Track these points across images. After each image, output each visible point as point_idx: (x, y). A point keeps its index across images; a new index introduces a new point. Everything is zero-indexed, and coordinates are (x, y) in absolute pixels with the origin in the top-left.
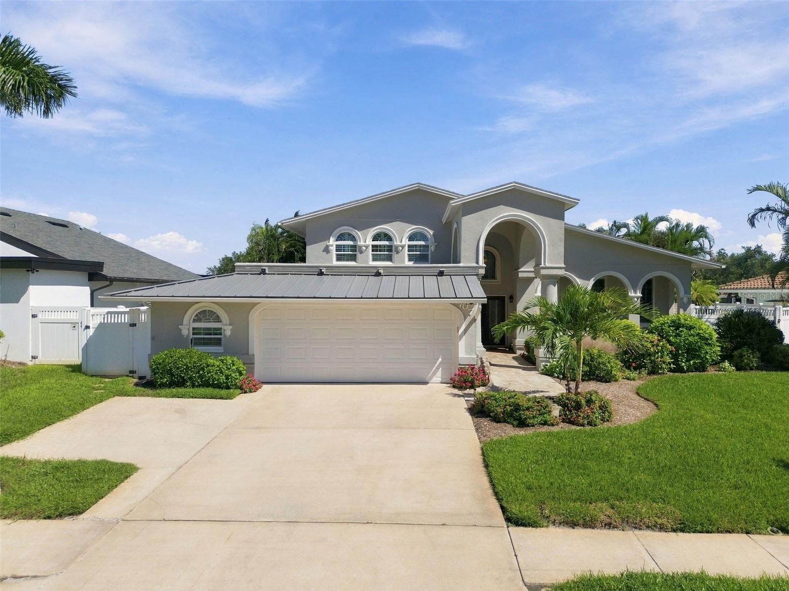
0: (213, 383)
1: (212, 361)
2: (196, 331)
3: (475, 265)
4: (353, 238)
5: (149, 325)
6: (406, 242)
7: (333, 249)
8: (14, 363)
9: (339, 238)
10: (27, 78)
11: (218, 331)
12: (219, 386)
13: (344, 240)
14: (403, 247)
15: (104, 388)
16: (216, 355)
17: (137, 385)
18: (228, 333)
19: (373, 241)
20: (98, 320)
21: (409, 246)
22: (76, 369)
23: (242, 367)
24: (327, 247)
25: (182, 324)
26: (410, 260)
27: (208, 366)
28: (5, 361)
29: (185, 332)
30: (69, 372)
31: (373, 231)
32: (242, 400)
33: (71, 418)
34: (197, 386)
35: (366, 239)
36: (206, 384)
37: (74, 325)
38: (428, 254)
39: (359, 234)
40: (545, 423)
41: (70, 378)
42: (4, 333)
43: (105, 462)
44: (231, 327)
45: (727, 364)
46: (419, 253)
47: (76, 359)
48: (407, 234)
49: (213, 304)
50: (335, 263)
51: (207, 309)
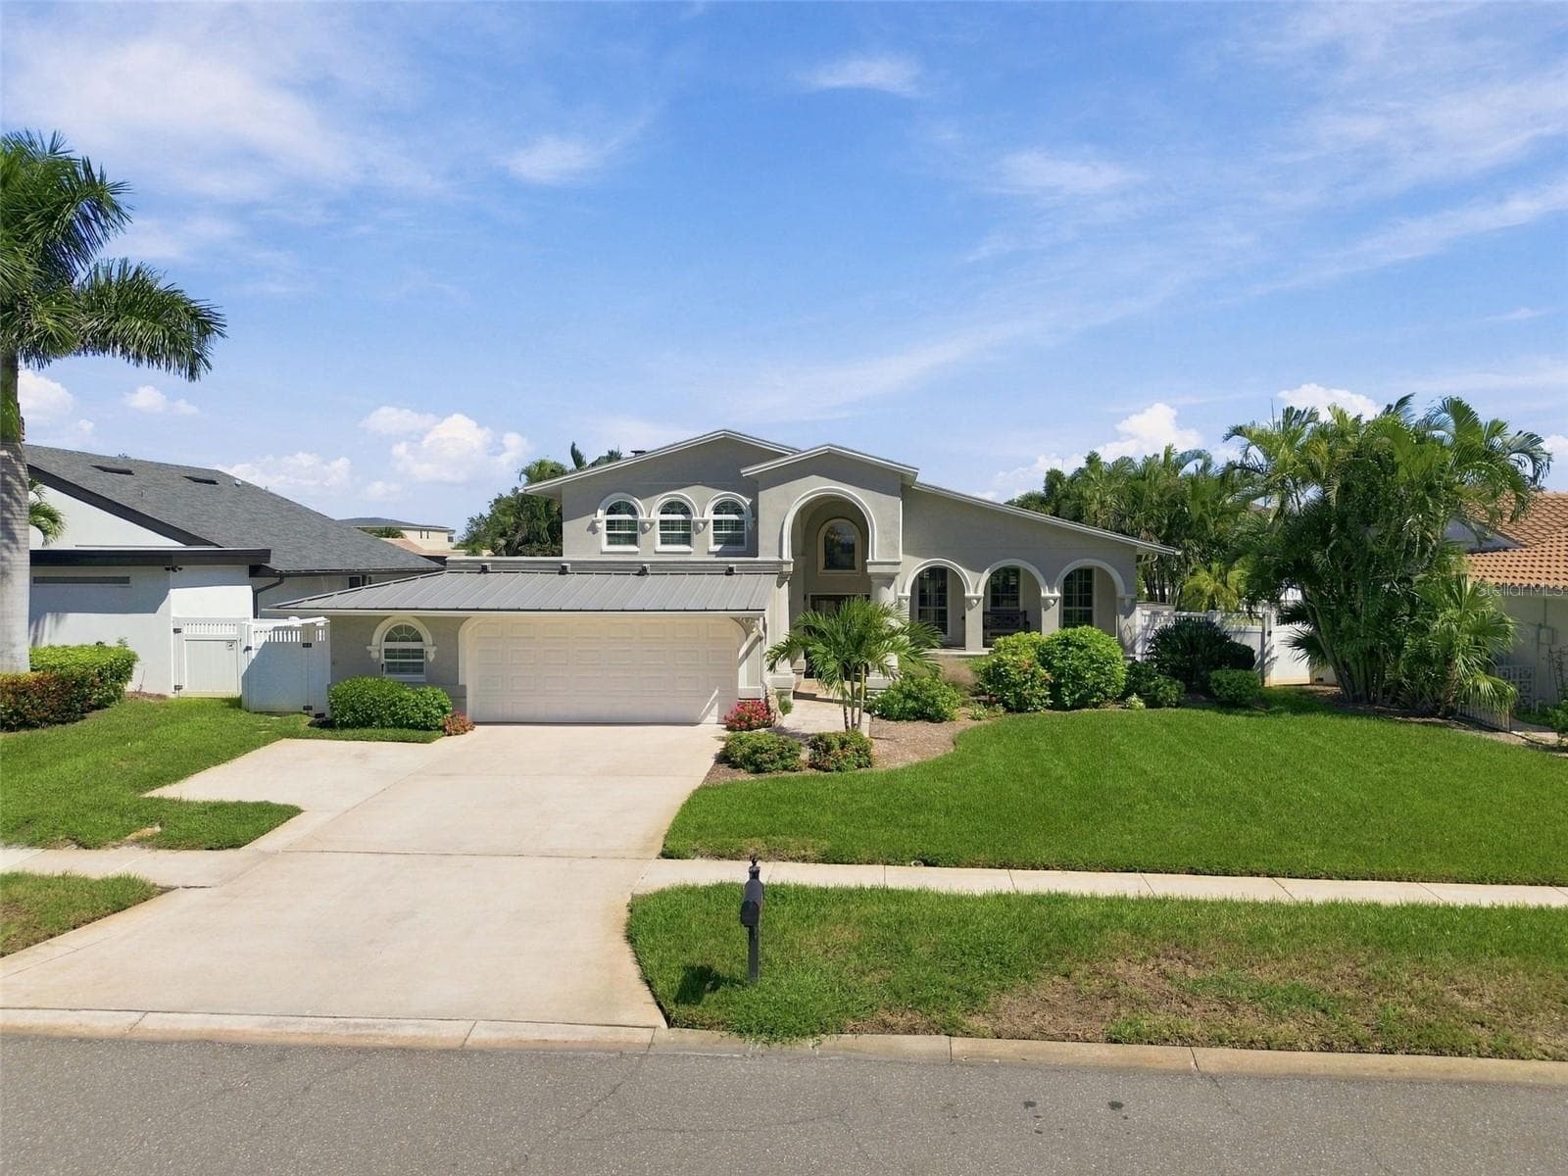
0: (407, 723)
1: (406, 694)
2: (389, 653)
3: (777, 559)
4: (632, 511)
5: (328, 645)
6: (710, 516)
7: (602, 526)
8: (150, 696)
9: (611, 511)
10: (167, 334)
11: (420, 653)
12: (415, 727)
13: (619, 513)
14: (705, 523)
15: (270, 729)
16: (414, 685)
17: (310, 725)
18: (431, 657)
19: (662, 513)
20: (262, 639)
21: (715, 522)
22: (235, 704)
23: (446, 701)
24: (594, 523)
25: (371, 645)
26: (716, 543)
27: (401, 700)
28: (139, 692)
29: (375, 655)
30: (226, 707)
31: (661, 500)
32: (443, 745)
33: (229, 762)
34: (388, 727)
35: (650, 511)
36: (399, 724)
37: (231, 643)
38: (743, 534)
39: (639, 504)
40: (785, 768)
41: (227, 715)
42: (139, 656)
43: (268, 804)
44: (435, 648)
45: (1134, 698)
46: (729, 532)
47: (234, 690)
48: (711, 506)
49: (415, 619)
50: (606, 548)
51: (404, 624)
